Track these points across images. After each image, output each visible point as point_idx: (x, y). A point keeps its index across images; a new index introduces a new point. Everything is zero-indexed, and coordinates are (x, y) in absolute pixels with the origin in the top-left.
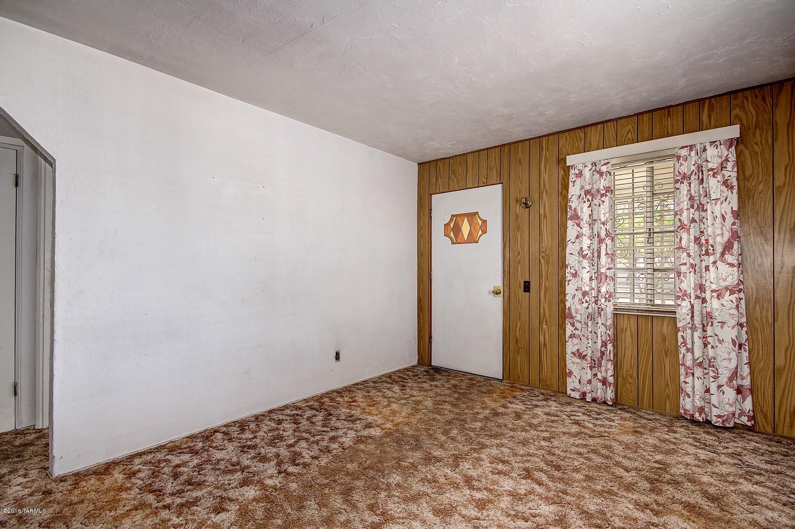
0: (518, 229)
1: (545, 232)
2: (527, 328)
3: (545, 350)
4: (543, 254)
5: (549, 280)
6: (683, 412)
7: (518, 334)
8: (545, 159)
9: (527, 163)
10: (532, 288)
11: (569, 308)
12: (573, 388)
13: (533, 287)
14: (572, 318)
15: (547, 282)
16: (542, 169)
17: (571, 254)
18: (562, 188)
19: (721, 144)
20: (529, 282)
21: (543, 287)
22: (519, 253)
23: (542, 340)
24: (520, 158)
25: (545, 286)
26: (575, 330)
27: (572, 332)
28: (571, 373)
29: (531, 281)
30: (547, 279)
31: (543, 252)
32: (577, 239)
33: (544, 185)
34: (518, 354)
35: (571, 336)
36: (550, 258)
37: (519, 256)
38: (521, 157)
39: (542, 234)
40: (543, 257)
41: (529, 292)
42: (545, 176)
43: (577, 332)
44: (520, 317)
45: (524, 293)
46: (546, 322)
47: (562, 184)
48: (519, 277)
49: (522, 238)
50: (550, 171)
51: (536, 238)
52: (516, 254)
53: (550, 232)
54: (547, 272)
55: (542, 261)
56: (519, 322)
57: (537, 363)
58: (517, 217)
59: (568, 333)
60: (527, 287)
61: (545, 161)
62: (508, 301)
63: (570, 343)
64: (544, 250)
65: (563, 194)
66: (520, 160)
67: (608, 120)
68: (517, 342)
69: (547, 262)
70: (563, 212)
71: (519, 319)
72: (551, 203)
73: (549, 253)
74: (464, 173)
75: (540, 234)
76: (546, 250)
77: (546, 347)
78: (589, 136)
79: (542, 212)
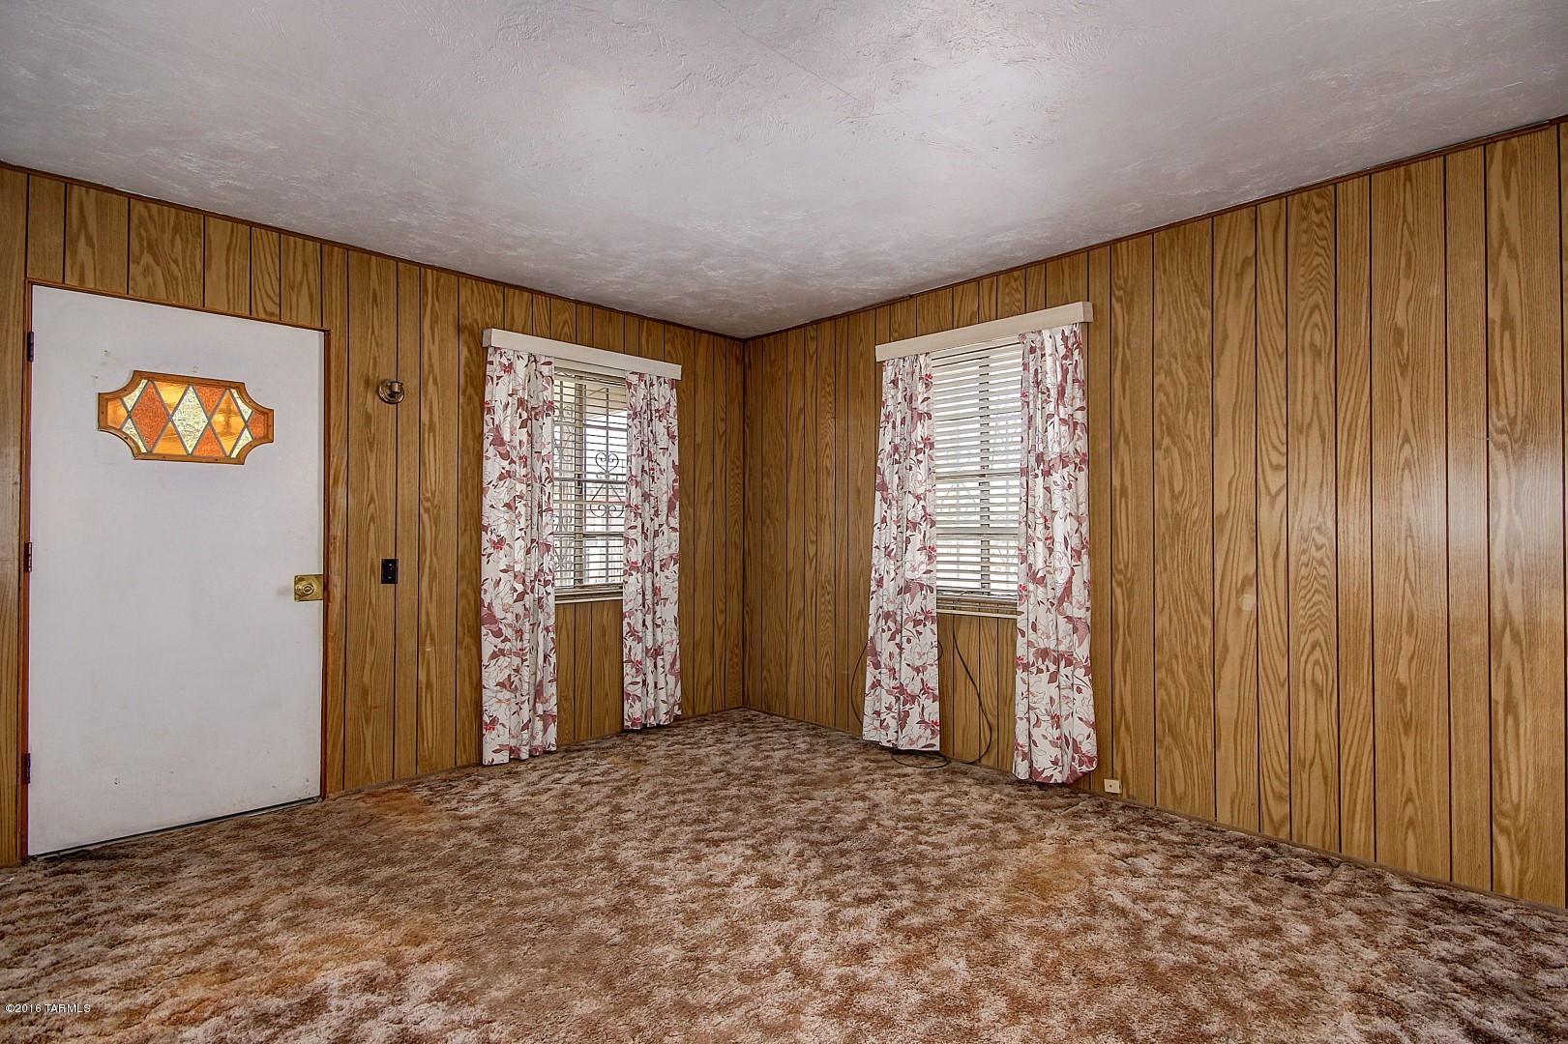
0: (371, 445)
1: (432, 459)
2: (389, 660)
3: (429, 696)
4: (428, 505)
5: (440, 555)
6: (629, 724)
7: (366, 679)
8: (432, 313)
9: (392, 306)
10: (403, 574)
11: (490, 604)
12: (498, 747)
13: (404, 571)
14: (496, 621)
15: (435, 560)
16: (425, 331)
17: (492, 506)
18: (466, 382)
19: (665, 382)
20: (394, 562)
21: (427, 570)
22: (372, 500)
23: (423, 677)
24: (374, 290)
25: (430, 568)
26: (502, 641)
27: (496, 646)
28: (494, 721)
29: (399, 557)
30: (436, 555)
31: (428, 500)
32: (501, 480)
33: (431, 366)
34: (367, 721)
35: (494, 656)
36: (442, 512)
37: (372, 506)
38: (377, 288)
39: (425, 464)
40: (427, 510)
41: (396, 583)
42: (432, 348)
43: (507, 646)
44: (372, 638)
45: (382, 585)
46: (432, 639)
47: (465, 373)
48: (372, 552)
49: (379, 465)
50: (442, 340)
51: (412, 470)
52: (365, 499)
53: (442, 461)
54: (436, 537)
55: (425, 517)
56: (371, 650)
57: (412, 725)
58: (368, 418)
59: (487, 651)
60: (390, 572)
61: (431, 318)
62: (341, 607)
63: (494, 668)
64: (429, 495)
65: (468, 393)
66: (375, 294)
67: (541, 292)
68: (365, 694)
69: (436, 520)
70: (467, 427)
71: (372, 643)
72: (443, 405)
73: (439, 502)
74: (193, 264)
75: (421, 462)
76: (434, 495)
77: (432, 689)
78: (510, 303)
79: (425, 418)
